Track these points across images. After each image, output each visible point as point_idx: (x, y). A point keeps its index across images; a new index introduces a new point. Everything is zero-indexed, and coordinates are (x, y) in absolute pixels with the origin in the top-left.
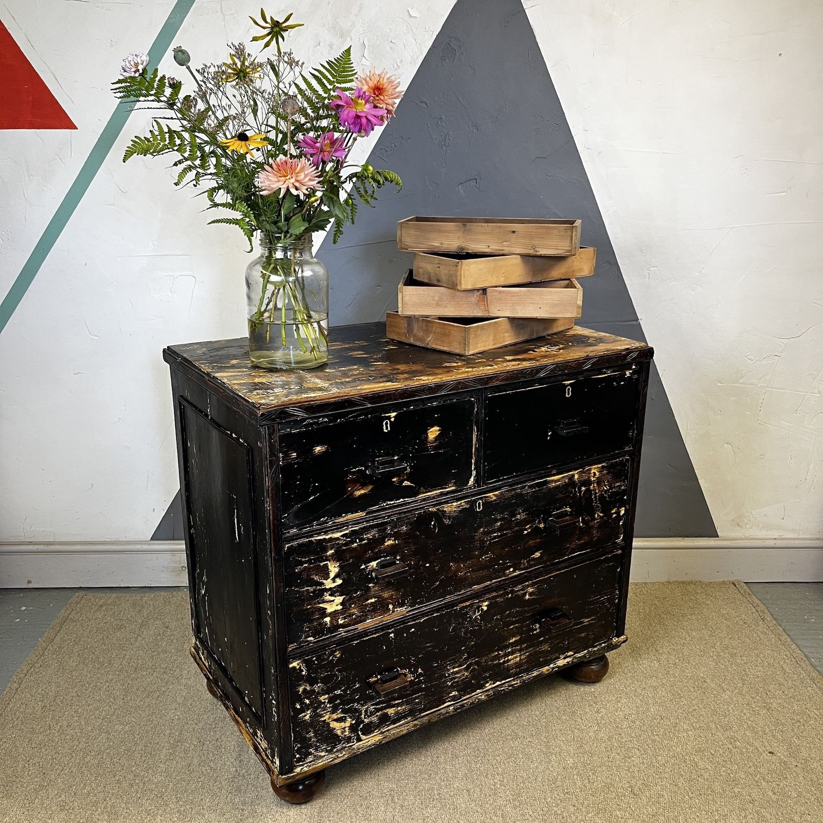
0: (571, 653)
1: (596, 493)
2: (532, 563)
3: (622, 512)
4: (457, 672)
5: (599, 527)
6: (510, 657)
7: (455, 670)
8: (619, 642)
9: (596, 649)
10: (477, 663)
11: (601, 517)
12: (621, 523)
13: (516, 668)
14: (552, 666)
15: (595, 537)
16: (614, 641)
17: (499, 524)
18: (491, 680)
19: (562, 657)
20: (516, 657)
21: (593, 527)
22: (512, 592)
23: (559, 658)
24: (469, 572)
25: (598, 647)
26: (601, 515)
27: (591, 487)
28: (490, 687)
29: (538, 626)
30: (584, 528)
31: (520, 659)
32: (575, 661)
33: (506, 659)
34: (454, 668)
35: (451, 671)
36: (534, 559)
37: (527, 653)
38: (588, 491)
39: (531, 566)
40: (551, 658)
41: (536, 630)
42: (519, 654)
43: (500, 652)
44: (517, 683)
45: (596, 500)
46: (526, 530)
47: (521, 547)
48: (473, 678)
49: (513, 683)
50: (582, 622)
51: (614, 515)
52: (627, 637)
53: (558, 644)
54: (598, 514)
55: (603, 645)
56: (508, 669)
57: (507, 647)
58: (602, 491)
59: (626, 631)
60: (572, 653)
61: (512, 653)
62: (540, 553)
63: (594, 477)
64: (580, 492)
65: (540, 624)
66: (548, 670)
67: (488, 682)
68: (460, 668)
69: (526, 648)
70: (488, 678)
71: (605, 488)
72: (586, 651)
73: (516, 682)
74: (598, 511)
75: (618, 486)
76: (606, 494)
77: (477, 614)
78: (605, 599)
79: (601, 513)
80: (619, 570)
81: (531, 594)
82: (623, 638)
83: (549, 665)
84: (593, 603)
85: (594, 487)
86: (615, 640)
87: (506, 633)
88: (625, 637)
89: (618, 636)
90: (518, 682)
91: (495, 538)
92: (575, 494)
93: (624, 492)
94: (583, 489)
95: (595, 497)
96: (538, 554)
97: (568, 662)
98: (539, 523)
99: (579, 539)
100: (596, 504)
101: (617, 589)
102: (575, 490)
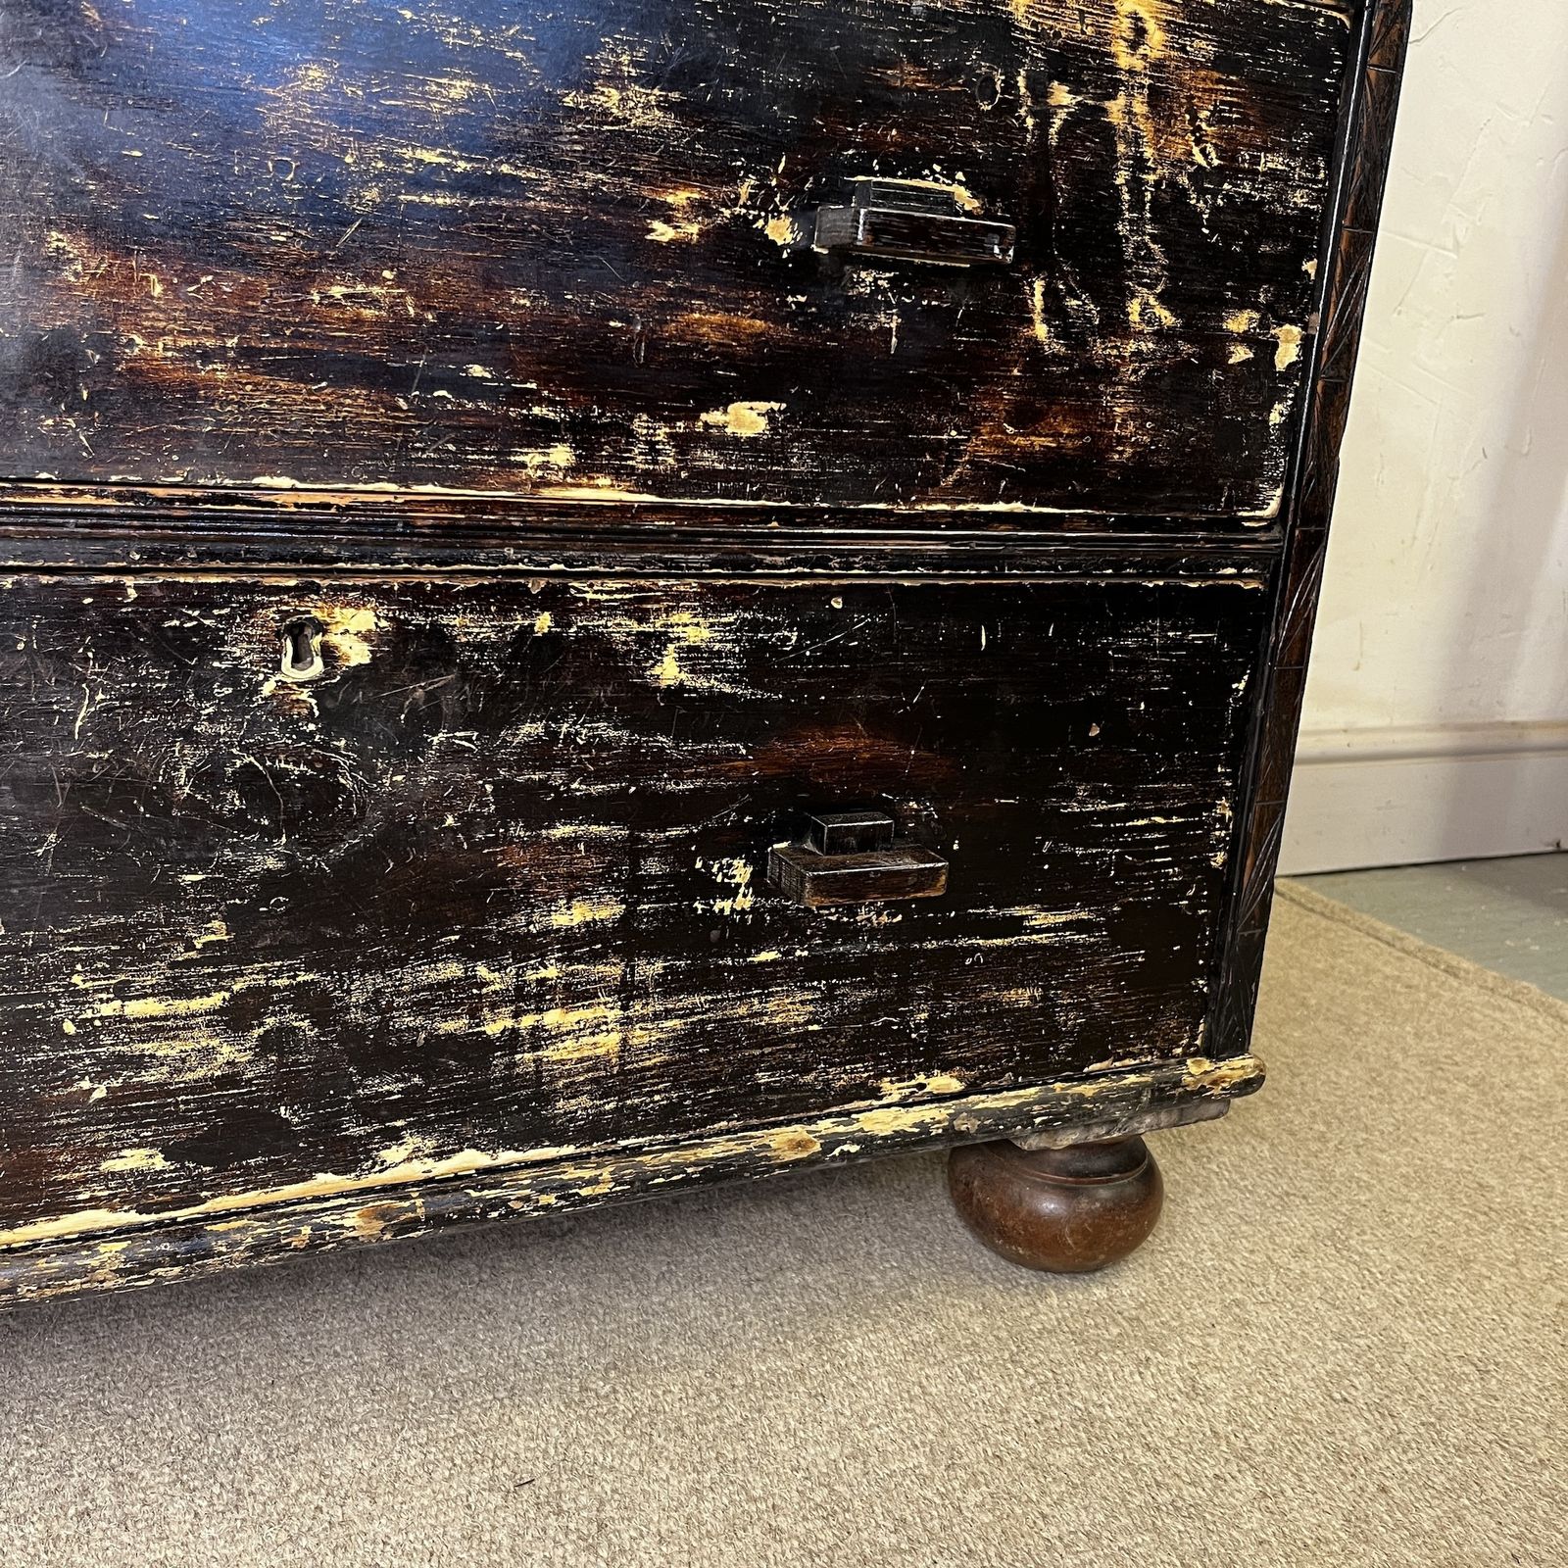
0: (944, 1082)
1: (1139, 164)
2: (709, 459)
3: (1287, 354)
4: (154, 1028)
5: (1146, 390)
6: (553, 1018)
7: (136, 1008)
8: (1215, 1083)
9: (1088, 1089)
10: (302, 998)
11: (1162, 335)
12: (1275, 418)
13: (602, 1088)
14: (825, 1126)
15: (1121, 440)
16: (1194, 1070)
17: (459, 89)
18: (422, 1127)
19: (892, 1090)
20: (596, 1028)
21: (1109, 372)
22: (557, 600)
23: (875, 1093)
24: (221, 353)
25: (1104, 1083)
26: (1167, 317)
27: (1115, 108)
28: (416, 1170)
29: (741, 872)
30: (1055, 358)
31: (624, 1040)
32: (962, 1125)
33: (528, 1021)
34: (122, 992)
35: (107, 1010)
36: (723, 443)
37: (668, 1014)
38: (1089, 122)
39: (704, 481)
40: (827, 1083)
41: (730, 892)
42: (618, 1013)
43: (482, 971)
44: (594, 1181)
45: (1137, 204)
46: (666, 214)
47: (628, 320)
48: (287, 1085)
49: (571, 1173)
50: (1016, 926)
51: (1240, 354)
52: (1260, 1068)
53: (871, 1009)
54: (1145, 305)
55: (1132, 1078)
56: (539, 1088)
57: (529, 947)
58: (1177, 165)
59: (1258, 1037)
60: (956, 1086)
61: (575, 995)
62: (770, 415)
63: (1134, 45)
64: (1044, 116)
65: (758, 862)
66: (800, 1145)
67: (394, 1136)
68: (181, 1006)
69: (670, 984)
70: (397, 1110)
71: (1199, 159)
72: (1032, 1090)
73: (587, 1174)
74: (1150, 287)
75: (1272, 174)
76: (1201, 192)
77: (290, 673)
78: (1153, 827)
79: (1162, 298)
80: (1242, 686)
81: (692, 656)
82: (1236, 1068)
83: (811, 1120)
84: (1079, 829)
85: (1129, 112)
86: (1196, 1069)
87: (517, 859)
88: (1251, 1062)
89: (1214, 1051)
90: (606, 1174)
91: (426, 179)
92: (1010, 107)
93: (1305, 232)
94: (1062, 96)
95: (1136, 185)
96: (746, 419)
97: (921, 1124)
98: (764, 202)
99: (1025, 417)
100: (1136, 233)
101: (1221, 792)
102: (1010, 86)
